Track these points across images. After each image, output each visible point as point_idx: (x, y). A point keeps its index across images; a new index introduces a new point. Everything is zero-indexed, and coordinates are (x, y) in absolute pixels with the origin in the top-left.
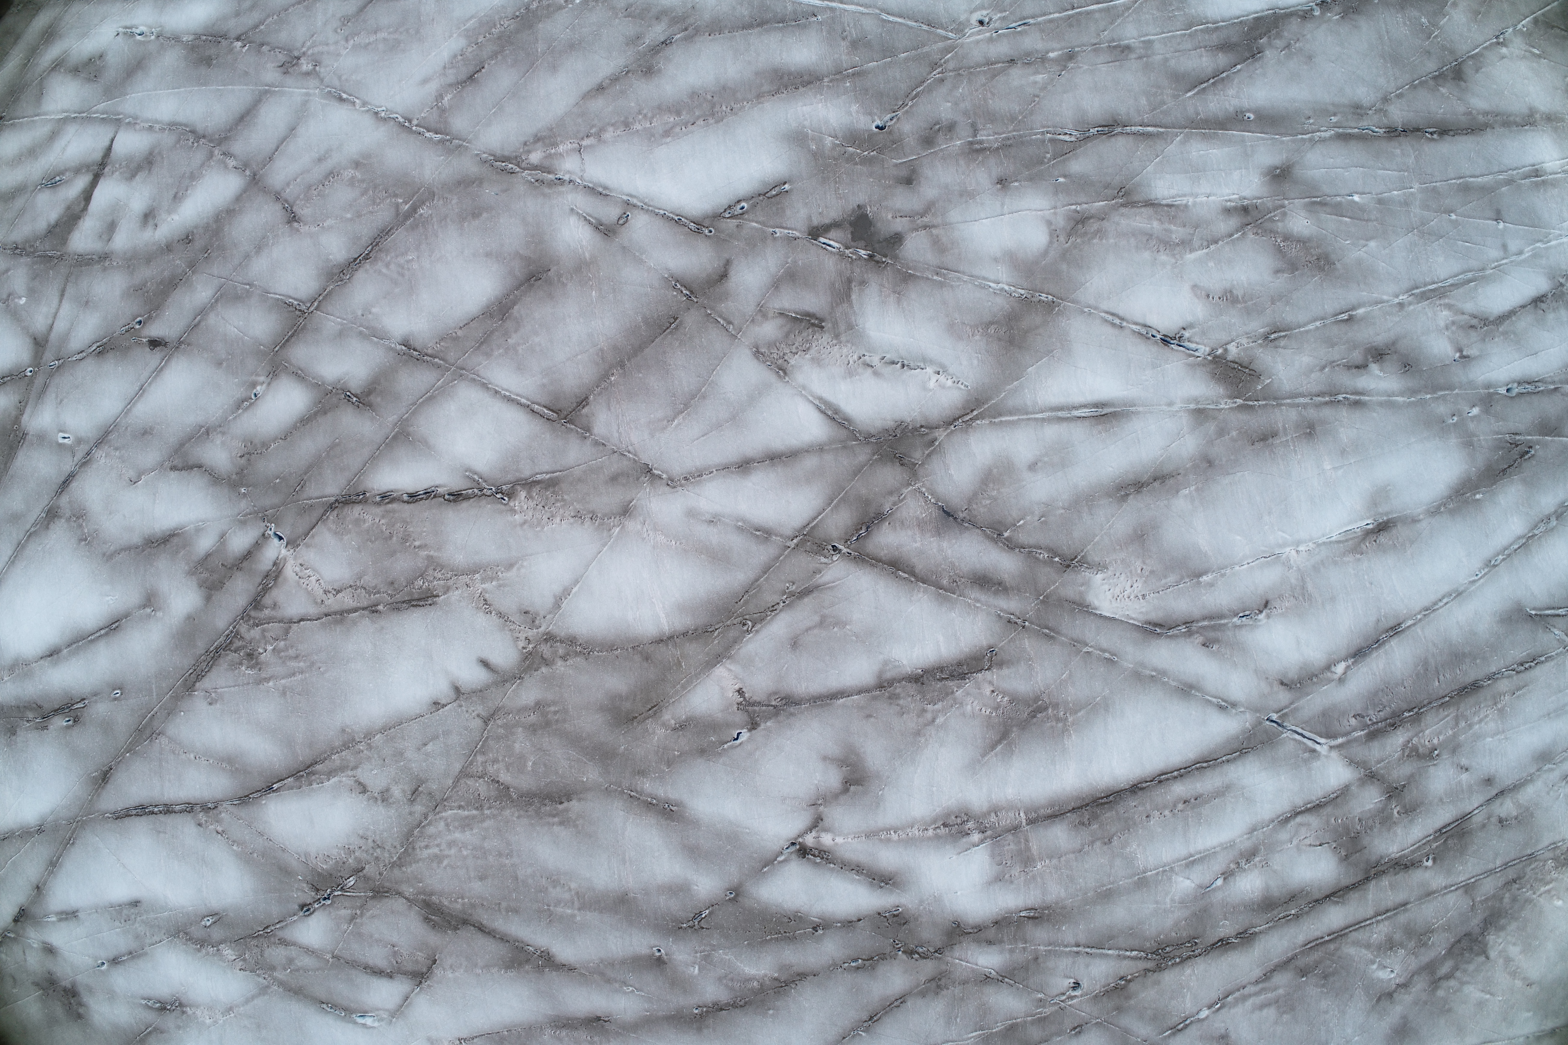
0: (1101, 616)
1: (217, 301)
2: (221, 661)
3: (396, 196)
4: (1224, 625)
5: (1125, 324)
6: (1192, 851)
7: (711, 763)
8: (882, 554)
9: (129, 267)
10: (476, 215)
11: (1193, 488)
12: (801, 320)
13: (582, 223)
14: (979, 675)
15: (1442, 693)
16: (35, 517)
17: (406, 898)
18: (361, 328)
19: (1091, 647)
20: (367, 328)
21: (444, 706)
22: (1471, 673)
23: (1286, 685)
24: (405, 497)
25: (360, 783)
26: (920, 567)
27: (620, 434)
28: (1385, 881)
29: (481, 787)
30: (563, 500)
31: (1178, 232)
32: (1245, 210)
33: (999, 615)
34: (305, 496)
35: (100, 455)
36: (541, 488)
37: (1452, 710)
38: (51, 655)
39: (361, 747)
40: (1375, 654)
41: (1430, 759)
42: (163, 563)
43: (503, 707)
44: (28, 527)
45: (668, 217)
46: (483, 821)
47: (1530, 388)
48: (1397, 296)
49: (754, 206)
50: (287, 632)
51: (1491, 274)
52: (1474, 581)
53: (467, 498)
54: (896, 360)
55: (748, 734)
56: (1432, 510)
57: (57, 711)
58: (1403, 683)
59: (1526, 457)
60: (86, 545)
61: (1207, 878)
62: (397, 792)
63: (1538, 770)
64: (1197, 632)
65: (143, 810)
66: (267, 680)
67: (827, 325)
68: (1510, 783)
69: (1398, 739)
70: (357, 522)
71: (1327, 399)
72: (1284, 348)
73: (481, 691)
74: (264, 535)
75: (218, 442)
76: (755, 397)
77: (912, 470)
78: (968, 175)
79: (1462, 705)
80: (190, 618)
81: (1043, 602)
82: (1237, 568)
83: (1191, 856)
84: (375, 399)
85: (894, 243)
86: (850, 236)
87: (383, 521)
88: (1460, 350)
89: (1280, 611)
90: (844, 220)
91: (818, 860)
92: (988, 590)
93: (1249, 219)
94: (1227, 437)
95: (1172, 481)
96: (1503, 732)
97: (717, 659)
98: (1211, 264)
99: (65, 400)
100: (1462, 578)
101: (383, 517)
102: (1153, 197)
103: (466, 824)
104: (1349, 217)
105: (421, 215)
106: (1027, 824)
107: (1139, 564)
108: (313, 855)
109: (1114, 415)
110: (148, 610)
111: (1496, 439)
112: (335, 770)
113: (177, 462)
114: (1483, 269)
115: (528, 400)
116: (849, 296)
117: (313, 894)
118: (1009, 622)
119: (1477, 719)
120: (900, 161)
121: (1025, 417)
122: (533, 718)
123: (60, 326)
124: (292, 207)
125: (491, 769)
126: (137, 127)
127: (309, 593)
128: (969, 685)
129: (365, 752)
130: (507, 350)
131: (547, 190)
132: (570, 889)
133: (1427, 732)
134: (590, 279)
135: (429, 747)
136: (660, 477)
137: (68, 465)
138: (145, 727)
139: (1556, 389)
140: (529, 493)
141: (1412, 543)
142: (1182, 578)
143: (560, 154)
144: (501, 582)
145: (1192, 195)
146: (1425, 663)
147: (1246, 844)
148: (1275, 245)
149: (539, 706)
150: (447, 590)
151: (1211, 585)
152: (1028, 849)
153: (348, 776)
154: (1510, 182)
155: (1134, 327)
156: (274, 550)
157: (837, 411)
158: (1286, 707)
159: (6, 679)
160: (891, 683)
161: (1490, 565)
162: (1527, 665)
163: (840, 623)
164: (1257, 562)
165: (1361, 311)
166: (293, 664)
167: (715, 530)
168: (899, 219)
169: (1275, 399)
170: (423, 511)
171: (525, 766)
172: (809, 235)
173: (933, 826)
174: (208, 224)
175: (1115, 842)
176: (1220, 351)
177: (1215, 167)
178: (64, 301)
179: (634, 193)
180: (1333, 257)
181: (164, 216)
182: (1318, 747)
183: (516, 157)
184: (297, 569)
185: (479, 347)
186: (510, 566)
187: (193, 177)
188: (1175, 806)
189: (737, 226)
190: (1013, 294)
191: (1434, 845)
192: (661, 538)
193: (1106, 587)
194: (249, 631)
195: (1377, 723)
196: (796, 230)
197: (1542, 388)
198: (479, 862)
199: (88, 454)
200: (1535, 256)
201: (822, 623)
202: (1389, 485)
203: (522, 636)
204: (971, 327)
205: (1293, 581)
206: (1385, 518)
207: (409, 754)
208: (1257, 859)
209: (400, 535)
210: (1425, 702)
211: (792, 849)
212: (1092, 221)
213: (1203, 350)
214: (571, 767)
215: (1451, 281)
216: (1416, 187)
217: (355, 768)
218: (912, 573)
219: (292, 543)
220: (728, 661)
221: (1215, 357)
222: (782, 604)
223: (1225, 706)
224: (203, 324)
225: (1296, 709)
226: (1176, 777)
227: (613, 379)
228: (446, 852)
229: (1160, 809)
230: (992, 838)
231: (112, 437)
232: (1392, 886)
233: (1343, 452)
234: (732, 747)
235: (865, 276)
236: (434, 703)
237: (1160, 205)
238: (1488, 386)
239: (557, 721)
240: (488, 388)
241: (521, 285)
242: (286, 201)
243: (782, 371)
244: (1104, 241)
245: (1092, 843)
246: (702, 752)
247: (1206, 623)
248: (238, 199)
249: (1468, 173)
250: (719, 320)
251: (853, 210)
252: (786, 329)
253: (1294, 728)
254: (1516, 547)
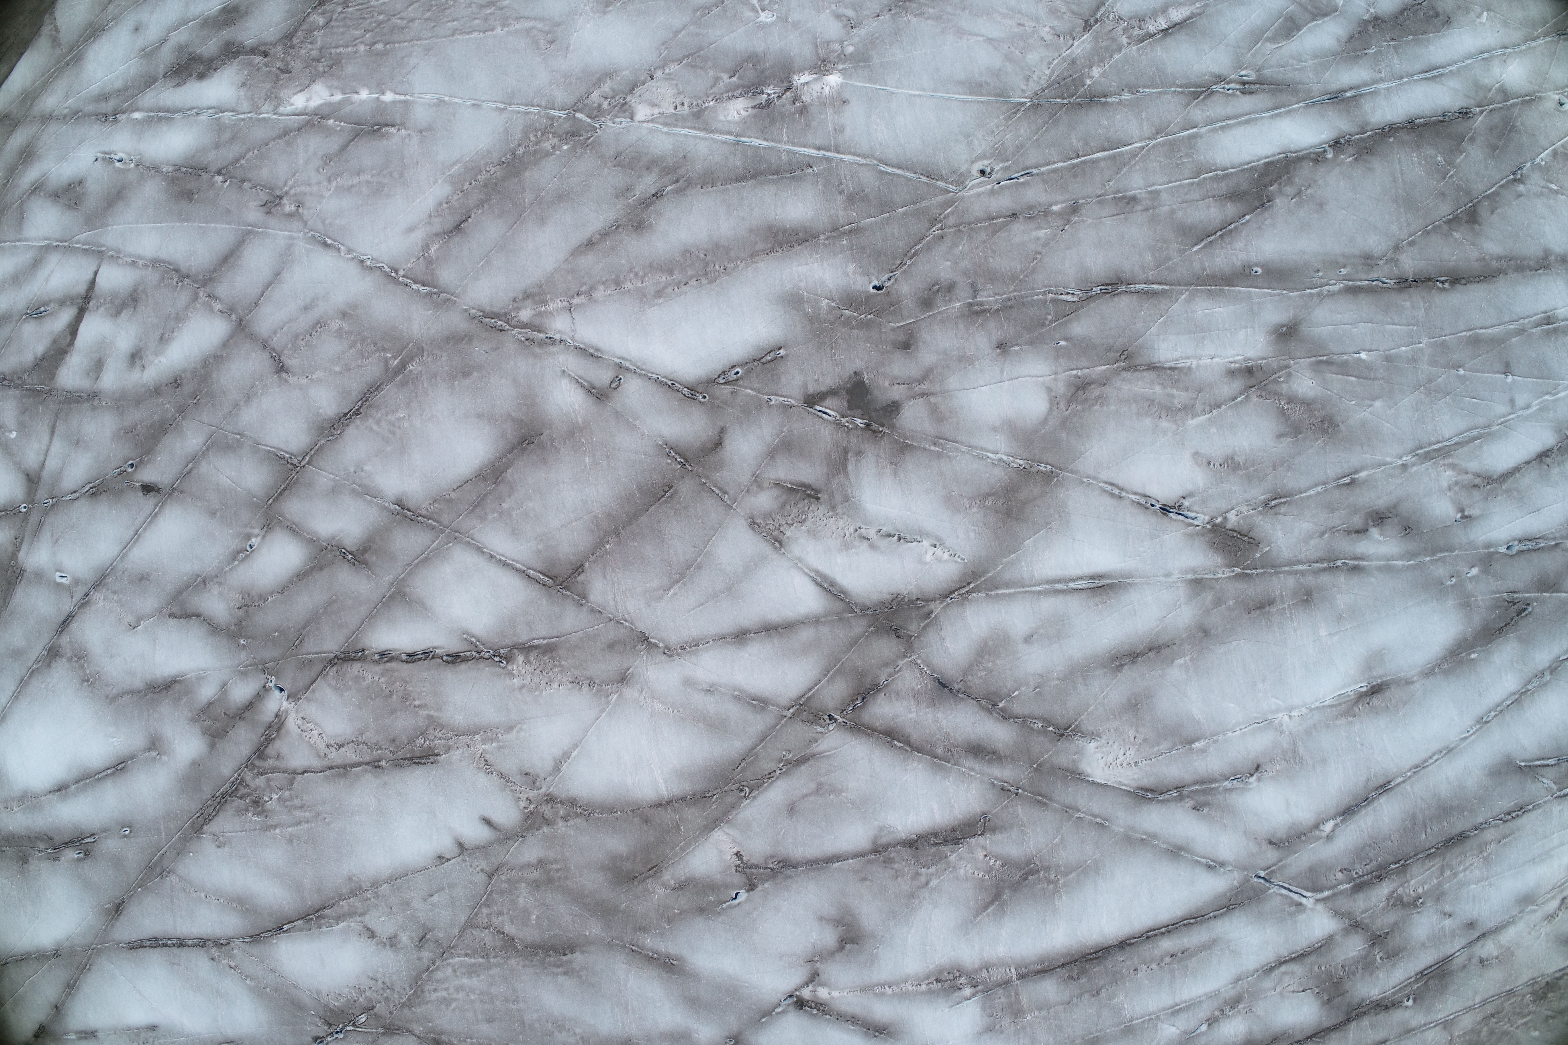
0: (1093, 783)
1: (208, 449)
2: (228, 806)
3: (384, 350)
4: (1215, 789)
5: (1124, 494)
6: (1178, 1000)
7: (711, 922)
8: (879, 724)
9: (118, 408)
10: (466, 373)
11: (1188, 658)
12: (797, 491)
13: (574, 386)
14: (973, 840)
15: (1428, 845)
16: (37, 655)
17: (417, 1036)
18: (354, 486)
19: (1083, 812)
20: (359, 486)
21: (448, 860)
22: (1459, 825)
23: (1274, 844)
24: (404, 657)
25: (368, 929)
26: (916, 737)
27: (616, 602)
28: (1366, 1022)
29: (487, 937)
30: (561, 666)
31: (1180, 397)
32: (1249, 371)
33: (993, 783)
34: (304, 650)
35: (98, 597)
36: (539, 653)
37: (1437, 860)
38: (59, 790)
39: (368, 895)
40: (1363, 812)
41: (1414, 908)
42: (165, 709)
43: (506, 863)
44: (30, 664)
45: (662, 381)
46: (489, 968)
47: (1530, 545)
48: (1400, 458)
49: (749, 372)
50: (291, 782)
51: (1497, 431)
52: (1466, 738)
53: (465, 660)
54: (893, 533)
55: (746, 895)
56: (1427, 671)
57: (68, 844)
58: (1390, 837)
59: (1523, 614)
60: (89, 686)
61: (1192, 1025)
62: (404, 938)
63: (1520, 912)
64: (1188, 797)
65: (157, 943)
66: (274, 827)
67: (823, 496)
68: (1492, 925)
69: (1384, 890)
70: (357, 679)
71: (1326, 565)
72: (1284, 514)
73: (484, 847)
74: (264, 687)
75: (216, 593)
76: (751, 568)
77: (908, 642)
78: (968, 339)
79: (1448, 856)
80: (195, 764)
81: (1036, 770)
82: (1229, 734)
83: (1177, 1005)
84: (370, 557)
85: (892, 411)
86: (846, 404)
87: (382, 680)
88: (1462, 511)
89: (1270, 774)
90: (840, 387)
91: (815, 1012)
92: (982, 759)
93: (1254, 381)
94: (1224, 606)
95: (1166, 652)
96: (1488, 878)
97: (714, 823)
98: (1213, 430)
99: (61, 540)
100: (1453, 736)
101: (382, 675)
102: (1155, 360)
103: (473, 971)
104: (1355, 376)
105: (411, 371)
106: (1018, 979)
107: (1132, 732)
108: (325, 993)
109: (1111, 586)
110: (154, 754)
111: (1493, 599)
112: (344, 915)
113: (175, 610)
114: (1489, 426)
115: (523, 565)
116: (845, 467)
117: (326, 1028)
118: (1003, 789)
119: (1462, 867)
120: (898, 325)
121: (1021, 590)
122: (535, 875)
123: (52, 463)
124: (279, 356)
125: (496, 921)
126: (120, 261)
127: (312, 746)
128: (962, 849)
129: (372, 900)
130: (501, 514)
131: (538, 350)
132: (575, 1034)
133: (1412, 882)
134: (583, 445)
135: (435, 898)
136: (657, 646)
137: (67, 606)
138: (155, 865)
139: (1557, 545)
140: (526, 657)
141: (1405, 703)
142: (1175, 745)
143: (550, 312)
144: (501, 744)
145: (1195, 357)
146: (1413, 817)
147: (1232, 993)
148: (1278, 408)
149: (541, 863)
150: (448, 749)
151: (1203, 751)
152: (1018, 1001)
153: (356, 922)
154: (1521, 331)
155: (1133, 497)
156: (275, 702)
157: (833, 584)
158: (1274, 865)
159: (16, 809)
160: (886, 847)
161: (1482, 722)
162: (1514, 815)
163: (835, 791)
164: (1250, 728)
165: (1363, 474)
166: (298, 813)
167: (712, 699)
168: (896, 387)
169: (1273, 566)
170: (422, 672)
171: (529, 919)
172: (805, 403)
173: (926, 982)
174: (195, 368)
175: (1103, 993)
176: (1219, 520)
177: (1220, 326)
178: (55, 439)
179: (626, 356)
180: (1338, 419)
181: (151, 357)
182: (1304, 900)
183: (506, 314)
184: (299, 722)
185: (473, 510)
186: (510, 729)
187: (179, 318)
188: (1162, 960)
189: (732, 393)
190: (1012, 465)
191: (1415, 987)
192: (658, 706)
193: (1099, 755)
194: (254, 779)
195: (1363, 876)
196: (791, 398)
197: (1542, 545)
198: (486, 1006)
199: (86, 595)
200: (1543, 409)
201: (818, 791)
202: (1384, 649)
203: (524, 796)
204: (968, 499)
205: (1285, 745)
206: (1379, 681)
207: (416, 904)
208: (1241, 1006)
209: (400, 694)
210: (1412, 854)
211: (790, 1001)
212: (1093, 386)
213: (1202, 519)
214: (574, 922)
215: (1456, 439)
216: (1425, 341)
217: (362, 914)
218: (908, 743)
219: (293, 697)
220: (726, 826)
221: (1215, 525)
222: (779, 772)
223: (1214, 866)
224: (195, 472)
225: (1284, 866)
226: (1163, 933)
227: (608, 546)
228: (454, 996)
229: (1147, 963)
230: (983, 992)
231: (109, 580)
232: (1372, 1026)
233: (1340, 618)
234: (730, 907)
235: (862, 446)
236: (439, 857)
237: (1163, 368)
238: (1488, 546)
239: (559, 878)
240: (483, 552)
241: (513, 449)
242: (274, 350)
243: (778, 542)
244: (1105, 408)
245: (1081, 995)
246: (702, 911)
247: (1197, 787)
248: (225, 344)
249: (1478, 325)
250: (714, 489)
251: (850, 377)
252: (782, 500)
253: (1281, 884)
254: (1509, 702)
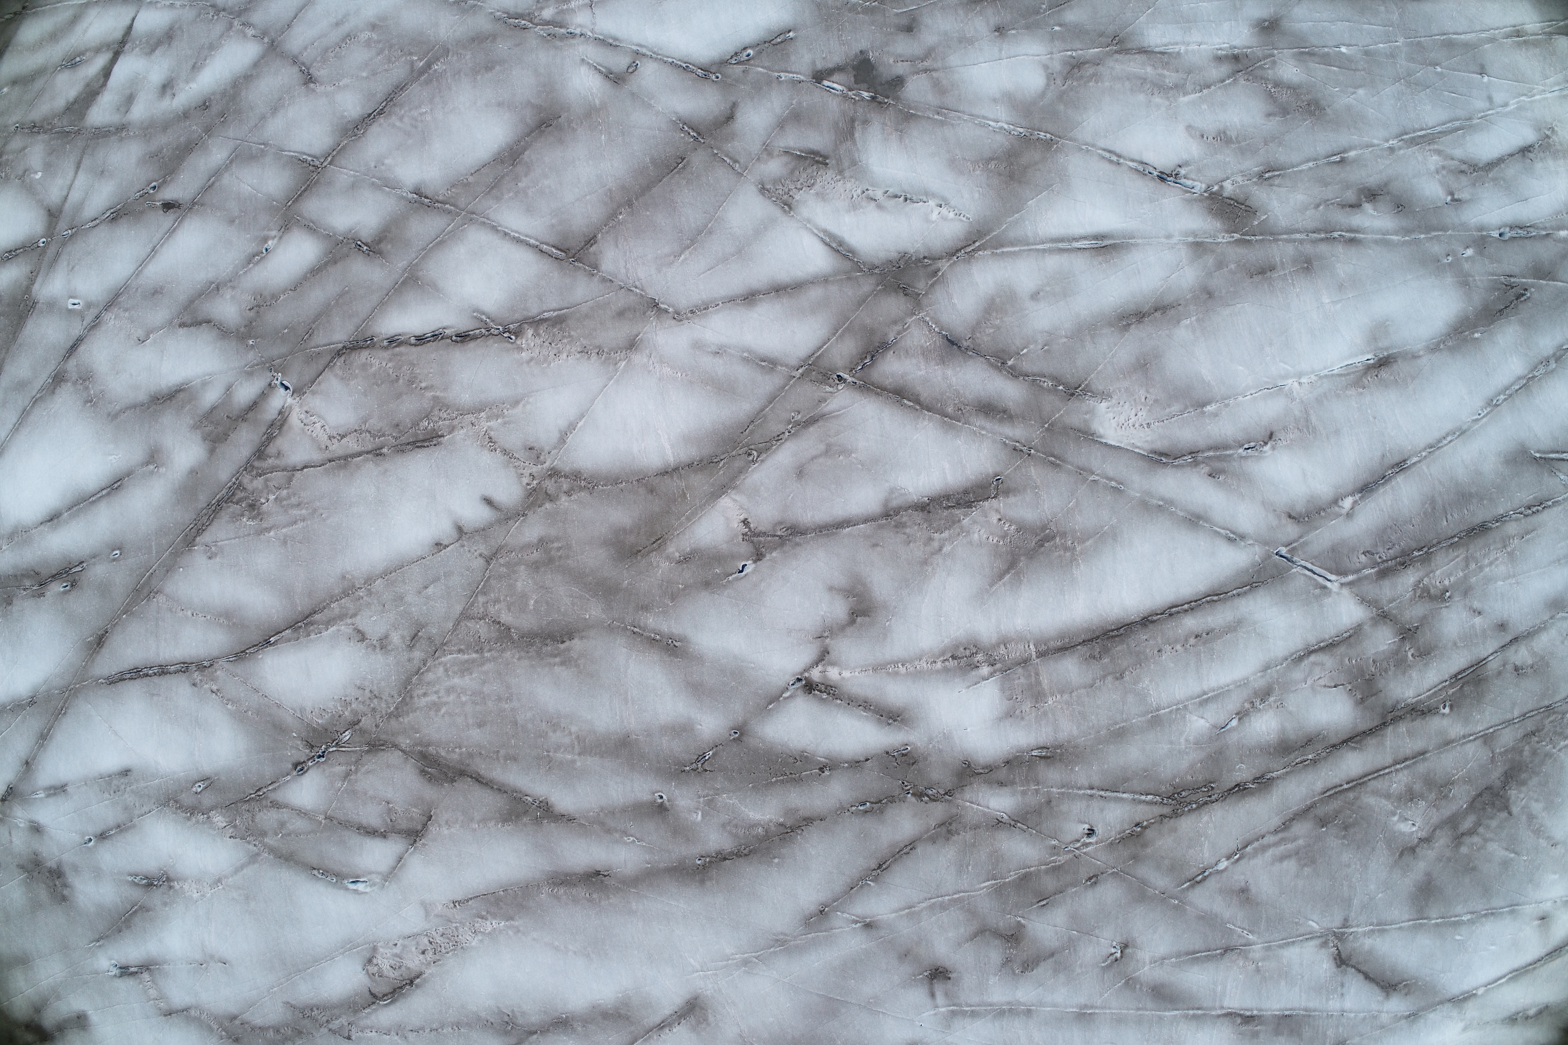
0: (1106, 444)
1: (231, 162)
2: (223, 513)
3: (411, 54)
4: (1230, 456)
5: (1122, 161)
6: (1206, 688)
7: (716, 596)
8: (888, 382)
9: (145, 135)
10: (489, 68)
11: (1194, 319)
12: (805, 158)
13: (592, 72)
14: (986, 503)
15: (1450, 533)
16: (42, 383)
17: (402, 751)
18: (374, 180)
19: (1097, 475)
20: (378, 179)
21: (446, 546)
22: (1479, 514)
23: (1294, 518)
24: (413, 340)
25: (359, 631)
26: (925, 395)
27: (627, 270)
28: (1402, 728)
29: (482, 629)
30: (570, 336)
31: (1171, 77)
32: (1236, 58)
33: (1004, 443)
34: (313, 344)
35: (109, 316)
36: (549, 326)
37: (1461, 551)
38: (51, 520)
39: (361, 593)
40: (1381, 490)
41: (1442, 601)
42: (168, 419)
43: (506, 545)
44: (34, 393)
45: (676, 64)
46: (483, 664)
47: (1522, 233)
48: (1387, 141)
49: (760, 53)
50: (290, 480)
51: (1478, 124)
52: (1477, 420)
53: (475, 338)
54: (899, 194)
55: (754, 566)
56: (1432, 347)
57: (54, 577)
58: (1411, 521)
59: (1522, 299)
60: (92, 406)
61: (1221, 718)
62: (395, 638)
63: (1551, 618)
64: (1203, 463)
65: (137, 673)
66: (268, 530)
67: (831, 162)
68: (1524, 629)
69: (1409, 579)
70: (364, 367)
71: (1323, 235)
72: (1279, 186)
73: (484, 530)
74: (270, 385)
75: (228, 297)
76: (761, 230)
77: (916, 300)
78: (967, 23)
79: (1472, 547)
80: (193, 472)
81: (1048, 430)
82: (1240, 398)
83: (1205, 693)
84: (386, 247)
85: (896, 86)
86: (852, 79)
87: (390, 365)
88: (1452, 194)
89: (1285, 443)
90: (847, 64)
91: (825, 696)
92: (993, 418)
93: (1240, 67)
94: (1225, 269)
95: (1172, 312)
96: (1514, 576)
97: (722, 490)
98: (1204, 107)
99: (77, 267)
100: (1465, 416)
101: (390, 360)
102: (1146, 45)
103: (465, 669)
104: (1337, 67)
105: (436, 70)
106: (1038, 657)
107: (1142, 393)
108: (309, 710)
109: (1114, 247)
110: (151, 467)
111: (1491, 280)
112: (334, 619)
113: (187, 319)
114: (1470, 119)
115: (537, 240)
116: (852, 134)
117: (307, 751)
118: (1015, 449)
119: (1486, 561)
120: (901, 11)
121: (1026, 248)
122: (536, 555)
123: (75, 196)
124: (308, 69)
125: (492, 610)
126: (159, 5)
127: (314, 440)
128: (975, 513)
129: (365, 598)
130: (517, 193)
131: (558, 43)
132: (570, 733)
133: (1438, 572)
134: (599, 124)
135: (430, 590)
136: (666, 311)
137: (77, 329)
138: (143, 587)
139: (1548, 235)
140: (536, 330)
141: (1413, 378)
142: (1186, 408)
143: (572, 9)
144: (506, 419)
145: (1183, 43)
146: (1433, 502)
147: (1260, 683)
148: (1266, 91)
149: (542, 542)
150: (452, 429)
151: (1215, 415)
152: (1039, 683)
153: (347, 624)
154: (1492, 40)
155: (1131, 164)
156: (280, 399)
157: (841, 243)
158: (1295, 541)
159: (4, 548)
160: (897, 511)
161: (1492, 404)
162: (1534, 509)
163: (845, 452)
164: (1260, 393)
165: (1352, 154)
166: (295, 512)
167: (721, 361)
168: (900, 64)
169: (1271, 234)
170: (430, 353)
171: (527, 605)
172: (813, 78)
173: (942, 659)
174: (225, 90)
175: (1127, 677)
176: (1216, 188)
177: (1205, 18)
178: (79, 173)
179: (643, 43)
180: (1323, 103)
181: (182, 85)
182: (1328, 584)
183: (529, 14)
184: (303, 416)
185: (489, 191)
186: (516, 403)
187: (213, 47)
188: (1186, 640)
189: (744, 71)
190: (1013, 133)
191: (1451, 692)
192: (667, 370)
193: (1111, 415)
194: (251, 481)
195: (1387, 561)
196: (800, 74)
197: (1534, 234)
198: (478, 708)
199: (97, 317)
200: (1520, 108)
201: (828, 452)
202: (1387, 320)
203: (527, 472)
204: (972, 162)
205: (1297, 413)
206: (1386, 354)
207: (409, 598)
208: (1272, 699)
209: (407, 378)
210: (1435, 542)
211: (798, 685)
212: (1087, 66)
213: (1200, 187)
214: (573, 604)
215: (1439, 129)
216: (1401, 41)
217: (354, 615)
218: (918, 402)
219: (299, 392)
220: (734, 492)
221: (1212, 193)
222: (788, 434)
223: (1235, 538)
224: (217, 184)
225: (1305, 544)
226: (1186, 611)
227: (621, 217)
228: (445, 699)
229: (1172, 643)
230: (1001, 671)
231: (121, 299)
232: (1410, 733)
233: (1341, 287)
234: (737, 579)
235: (868, 115)
236: (436, 544)
237: (1153, 52)
238: (1481, 229)
239: (560, 557)
240: (497, 230)
241: (532, 132)
242: (303, 64)
243: (787, 206)
244: (1100, 84)
245: (1104, 677)
246: (707, 585)
247: (1211, 453)
248: (256, 65)
249: (1451, 31)
250: (725, 159)
251: (856, 55)
252: (791, 166)
253: (1303, 563)
254: (1517, 387)
